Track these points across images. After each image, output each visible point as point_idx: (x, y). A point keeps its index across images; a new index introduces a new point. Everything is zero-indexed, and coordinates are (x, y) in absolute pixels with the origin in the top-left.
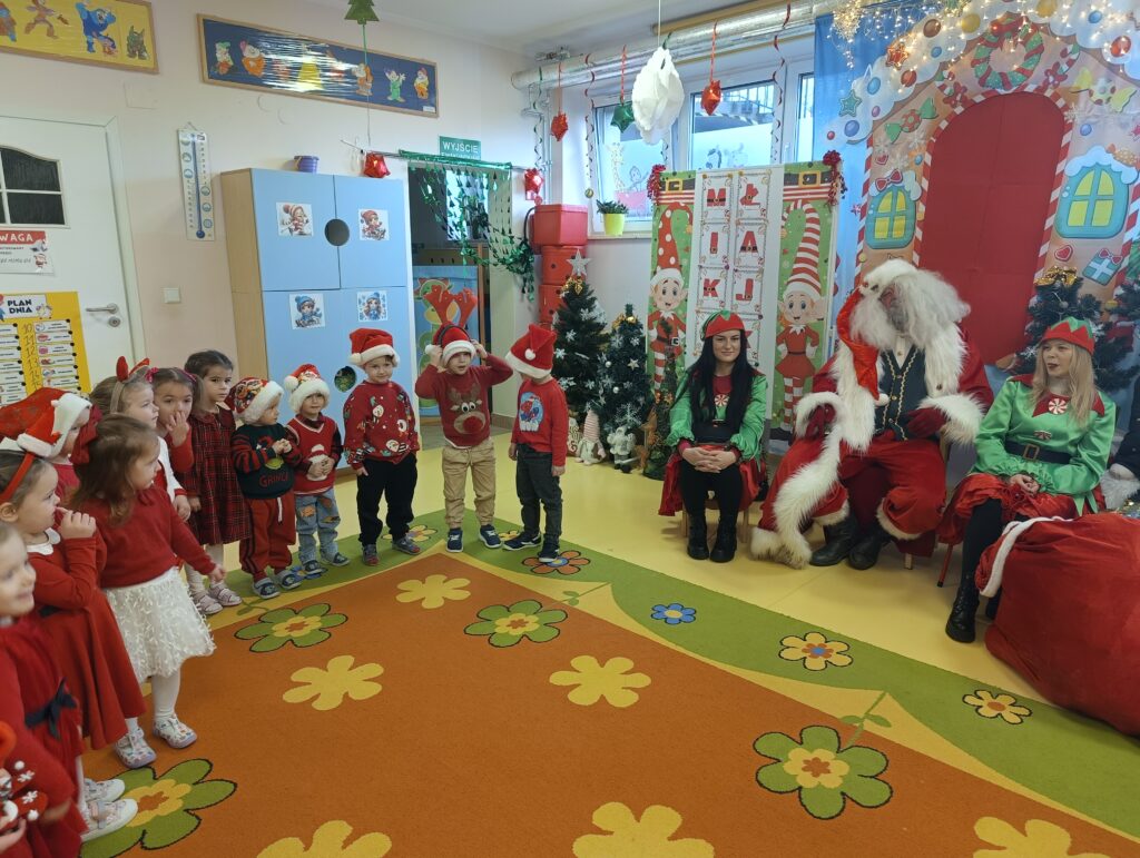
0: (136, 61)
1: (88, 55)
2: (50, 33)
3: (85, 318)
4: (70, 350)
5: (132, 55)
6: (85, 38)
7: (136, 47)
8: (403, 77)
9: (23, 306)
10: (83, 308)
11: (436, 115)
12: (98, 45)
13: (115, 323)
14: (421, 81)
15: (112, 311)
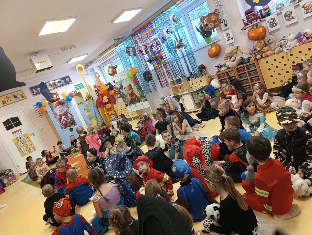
0: (23, 98)
1: (16, 101)
2: (10, 100)
3: (30, 136)
4: (29, 141)
5: (22, 98)
6: (15, 99)
7: (22, 96)
8: (64, 80)
9: (21, 138)
10: (29, 135)
11: (72, 83)
12: (17, 99)
13: (34, 135)
14: (67, 79)
15: (33, 134)
